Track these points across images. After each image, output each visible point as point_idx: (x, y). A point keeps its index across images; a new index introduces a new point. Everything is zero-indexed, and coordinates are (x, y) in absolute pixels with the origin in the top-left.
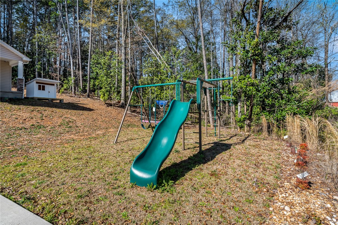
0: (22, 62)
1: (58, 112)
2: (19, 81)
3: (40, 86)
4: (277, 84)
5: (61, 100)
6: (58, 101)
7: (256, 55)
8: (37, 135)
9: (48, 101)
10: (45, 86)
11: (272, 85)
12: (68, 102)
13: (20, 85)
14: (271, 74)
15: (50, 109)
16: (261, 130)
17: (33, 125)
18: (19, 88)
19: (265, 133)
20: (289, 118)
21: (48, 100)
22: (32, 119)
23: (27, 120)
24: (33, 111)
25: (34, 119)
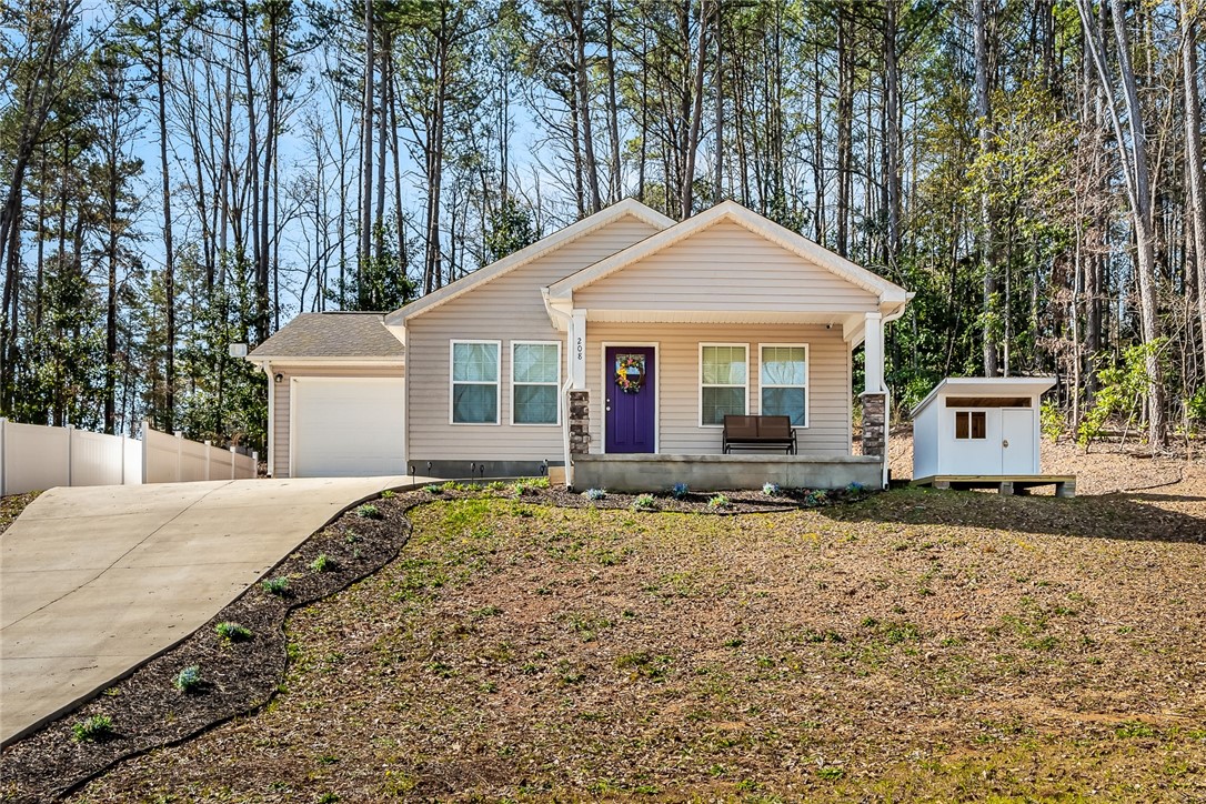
0: (879, 315)
1: (1016, 553)
2: (868, 405)
3: (961, 417)
5: (1062, 483)
6: (1050, 490)
8: (867, 674)
9: (996, 491)
10: (984, 414)
12: (1108, 488)
13: (873, 424)
15: (985, 536)
17: (872, 623)
18: (868, 439)
21: (996, 485)
22: (881, 588)
23: (860, 594)
24: (903, 548)
25: (891, 591)
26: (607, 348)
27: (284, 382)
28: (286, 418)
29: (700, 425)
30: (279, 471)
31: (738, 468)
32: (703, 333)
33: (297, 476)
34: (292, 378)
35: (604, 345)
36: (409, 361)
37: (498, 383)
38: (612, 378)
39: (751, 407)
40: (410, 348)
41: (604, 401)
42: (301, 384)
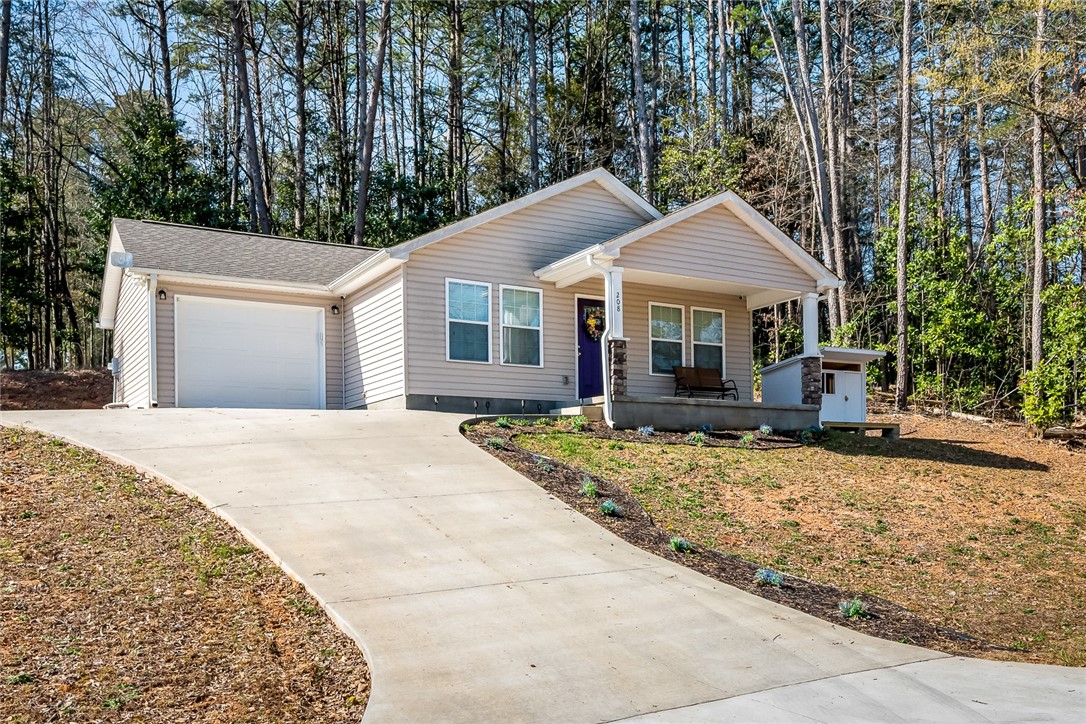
0: (817, 295)
5: (891, 429)
10: (833, 375)
26: (579, 299)
27: (168, 300)
28: (171, 341)
29: (651, 373)
30: (163, 400)
31: (731, 411)
32: (654, 293)
33: (181, 406)
34: (176, 296)
35: (577, 296)
36: (407, 295)
37: (489, 324)
38: (583, 327)
39: (687, 360)
40: (407, 281)
41: (577, 347)
42: (183, 303)
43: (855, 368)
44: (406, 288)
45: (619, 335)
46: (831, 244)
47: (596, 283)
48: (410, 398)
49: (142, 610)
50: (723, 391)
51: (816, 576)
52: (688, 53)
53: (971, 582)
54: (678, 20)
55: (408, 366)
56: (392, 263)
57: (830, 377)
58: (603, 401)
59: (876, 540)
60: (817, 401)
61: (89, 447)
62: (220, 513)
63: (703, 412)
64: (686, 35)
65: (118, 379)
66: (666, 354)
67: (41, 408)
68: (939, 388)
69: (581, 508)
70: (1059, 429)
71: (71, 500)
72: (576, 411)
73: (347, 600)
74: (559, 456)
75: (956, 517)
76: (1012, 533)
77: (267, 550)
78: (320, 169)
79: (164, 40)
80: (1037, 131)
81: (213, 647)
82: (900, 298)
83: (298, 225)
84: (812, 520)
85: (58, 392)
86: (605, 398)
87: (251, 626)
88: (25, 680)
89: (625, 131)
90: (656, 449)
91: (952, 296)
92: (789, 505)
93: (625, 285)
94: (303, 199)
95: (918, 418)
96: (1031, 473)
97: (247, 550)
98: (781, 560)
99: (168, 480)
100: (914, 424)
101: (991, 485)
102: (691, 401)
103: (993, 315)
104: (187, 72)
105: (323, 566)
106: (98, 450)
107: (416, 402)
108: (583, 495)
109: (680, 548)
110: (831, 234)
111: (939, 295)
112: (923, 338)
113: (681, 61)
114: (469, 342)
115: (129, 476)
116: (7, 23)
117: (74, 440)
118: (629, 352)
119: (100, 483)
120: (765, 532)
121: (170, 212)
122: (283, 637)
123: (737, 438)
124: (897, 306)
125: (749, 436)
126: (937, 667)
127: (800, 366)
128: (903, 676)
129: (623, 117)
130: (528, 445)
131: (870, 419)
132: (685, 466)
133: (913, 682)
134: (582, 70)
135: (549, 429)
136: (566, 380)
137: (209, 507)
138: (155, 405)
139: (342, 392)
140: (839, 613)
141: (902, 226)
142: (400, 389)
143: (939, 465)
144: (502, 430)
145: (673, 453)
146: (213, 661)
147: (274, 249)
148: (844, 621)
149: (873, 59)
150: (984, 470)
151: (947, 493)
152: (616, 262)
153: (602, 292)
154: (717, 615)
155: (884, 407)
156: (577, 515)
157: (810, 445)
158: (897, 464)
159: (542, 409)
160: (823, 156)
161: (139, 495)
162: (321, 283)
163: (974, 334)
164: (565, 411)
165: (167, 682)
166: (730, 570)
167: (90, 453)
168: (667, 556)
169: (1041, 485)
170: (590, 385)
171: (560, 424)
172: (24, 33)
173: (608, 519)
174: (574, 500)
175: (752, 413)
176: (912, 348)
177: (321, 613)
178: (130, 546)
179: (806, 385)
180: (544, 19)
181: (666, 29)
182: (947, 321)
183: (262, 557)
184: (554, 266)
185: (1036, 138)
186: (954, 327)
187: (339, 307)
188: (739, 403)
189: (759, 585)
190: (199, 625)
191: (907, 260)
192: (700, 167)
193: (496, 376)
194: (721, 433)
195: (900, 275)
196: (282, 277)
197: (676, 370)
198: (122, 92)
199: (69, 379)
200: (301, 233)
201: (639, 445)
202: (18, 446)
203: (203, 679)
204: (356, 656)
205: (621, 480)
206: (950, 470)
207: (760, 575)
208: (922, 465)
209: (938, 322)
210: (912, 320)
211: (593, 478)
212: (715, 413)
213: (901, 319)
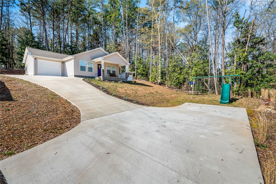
4: (256, 73)
7: (245, 60)
11: (253, 74)
14: (253, 69)
16: (247, 96)
19: (250, 96)
20: (263, 90)
29: (107, 74)
30: (36, 74)
32: (107, 64)
33: (39, 75)
34: (38, 59)
35: (98, 63)
36: (74, 62)
37: (86, 66)
38: (98, 67)
39: (111, 72)
40: (74, 60)
41: (97, 70)
42: (39, 61)
43: (131, 74)
44: (74, 61)
45: (103, 69)
46: (128, 59)
47: (101, 62)
48: (75, 75)
49: (44, 103)
50: (116, 76)
51: (130, 98)
52: (109, 33)
53: (147, 99)
54: (108, 28)
55: (74, 71)
56: (72, 57)
57: (128, 75)
58: (101, 77)
59: (136, 94)
60: (127, 78)
61: (27, 80)
62: (51, 90)
63: (114, 79)
64: (109, 30)
65: (26, 70)
66: (108, 71)
67: (11, 74)
68: (140, 77)
69: (101, 90)
70: (153, 82)
71: (27, 88)
72: (98, 78)
73: (73, 101)
74: (96, 84)
75: (144, 92)
76: (150, 94)
77: (60, 95)
78: (56, 43)
79: (30, 20)
80: (151, 48)
81: (56, 107)
82: (136, 66)
83: (53, 50)
84: (129, 92)
85: (13, 72)
86: (102, 77)
87: (61, 105)
88: (29, 112)
89: (100, 42)
90: (109, 83)
91: (142, 66)
92: (125, 90)
93: (104, 62)
94: (54, 46)
95: (138, 80)
96: (151, 87)
97: (56, 95)
98: (126, 97)
99: (42, 86)
100: (138, 81)
101: (147, 88)
102: (112, 77)
103: (146, 69)
104: (34, 26)
105: (69, 97)
106: (29, 81)
107: (75, 76)
108: (101, 89)
109: (114, 95)
110: (128, 58)
111: (140, 66)
112: (138, 71)
113: (108, 34)
114: (83, 68)
115: (35, 85)
116: (2, 14)
117: (24, 79)
118: (105, 71)
119: (31, 86)
120: (123, 94)
121: (33, 47)
122: (66, 106)
123: (118, 82)
124: (135, 67)
125: (119, 82)
126: (146, 108)
127: (125, 74)
128: (142, 109)
129: (100, 40)
130: (92, 82)
131: (133, 80)
132: (112, 85)
133: (143, 109)
134: (95, 33)
135: (94, 80)
136: (96, 74)
137: (49, 89)
138: (34, 75)
139: (64, 74)
140: (134, 102)
141: (136, 58)
142: (73, 74)
143: (141, 86)
144: (88, 80)
145: (110, 84)
146: (56, 109)
147: (53, 54)
148: (134, 103)
149: (132, 37)
150: (146, 87)
151: (143, 89)
152: (103, 60)
153: (101, 63)
154: (120, 103)
155: (134, 79)
156: (100, 91)
157: (127, 83)
158: (137, 86)
159: (93, 77)
160: (127, 48)
161: (38, 87)
162: (60, 59)
163: (144, 71)
164: (96, 78)
165: (51, 112)
166: (120, 98)
167: (28, 81)
168: (112, 96)
169: (152, 89)
170: (99, 75)
171: (96, 80)
172: (4, 16)
173: (104, 92)
174: (100, 89)
175: (120, 79)
176: (137, 72)
177: (70, 103)
178: (39, 94)
179: (126, 76)
180: (90, 26)
181: (106, 29)
182: (141, 69)
183: (59, 96)
184: (95, 59)
185: (151, 49)
186: (142, 70)
187: (63, 63)
188: (118, 78)
189: (124, 99)
190: (53, 105)
191: (137, 62)
192: (112, 48)
193: (86, 73)
194: (116, 81)
195: (136, 63)
196: (55, 58)
197: (110, 73)
198: (21, 27)
199: (15, 70)
200: (53, 51)
201: (106, 83)
202: (15, 80)
203: (56, 111)
204: (77, 108)
205: (105, 87)
206: (143, 87)
207: (124, 98)
208: (140, 86)
209: (140, 69)
210: (137, 69)
211: (101, 87)
212: (115, 79)
213: (136, 69)
